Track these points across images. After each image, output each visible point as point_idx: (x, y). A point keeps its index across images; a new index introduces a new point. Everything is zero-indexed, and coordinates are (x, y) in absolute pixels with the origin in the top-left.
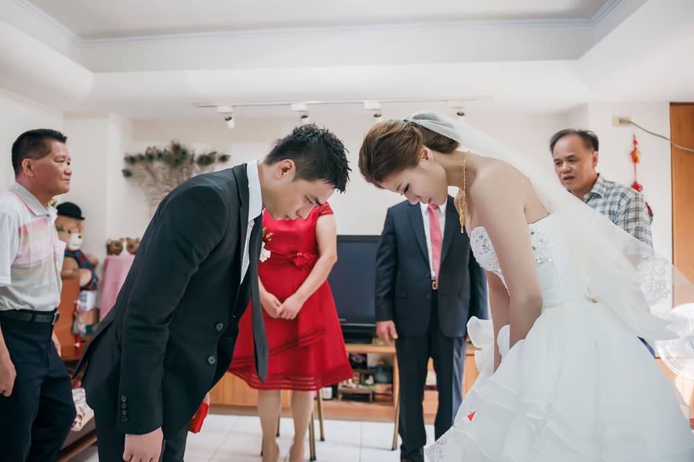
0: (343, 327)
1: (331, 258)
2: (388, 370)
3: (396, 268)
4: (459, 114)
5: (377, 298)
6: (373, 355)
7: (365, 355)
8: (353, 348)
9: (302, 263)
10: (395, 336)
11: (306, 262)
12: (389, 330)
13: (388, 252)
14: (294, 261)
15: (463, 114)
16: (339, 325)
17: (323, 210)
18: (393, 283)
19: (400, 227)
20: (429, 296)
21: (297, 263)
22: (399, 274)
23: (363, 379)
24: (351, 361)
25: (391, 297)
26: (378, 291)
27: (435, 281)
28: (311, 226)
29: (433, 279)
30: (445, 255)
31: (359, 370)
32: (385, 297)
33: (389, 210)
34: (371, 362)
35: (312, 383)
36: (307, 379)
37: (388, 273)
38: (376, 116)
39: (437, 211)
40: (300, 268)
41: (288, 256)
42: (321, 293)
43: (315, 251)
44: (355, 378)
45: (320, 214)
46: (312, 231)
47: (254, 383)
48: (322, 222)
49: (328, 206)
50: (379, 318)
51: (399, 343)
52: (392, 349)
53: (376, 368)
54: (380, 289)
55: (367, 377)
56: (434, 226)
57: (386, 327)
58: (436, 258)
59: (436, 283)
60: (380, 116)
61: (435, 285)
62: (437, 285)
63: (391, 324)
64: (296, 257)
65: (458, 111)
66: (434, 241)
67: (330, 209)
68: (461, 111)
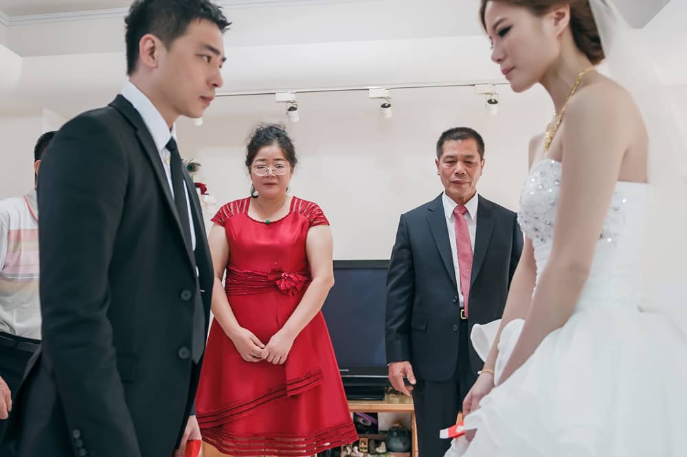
0: (345, 380)
1: (327, 281)
2: (405, 434)
3: (413, 292)
4: (490, 102)
5: (388, 332)
6: (385, 414)
7: (374, 415)
8: (358, 406)
9: (288, 287)
10: (413, 382)
11: (293, 284)
12: (405, 373)
13: (402, 272)
14: (278, 282)
15: (496, 102)
16: (341, 377)
17: (315, 219)
18: (409, 313)
19: (417, 238)
20: (456, 327)
21: (282, 286)
22: (417, 300)
23: (372, 447)
24: (356, 423)
25: (407, 331)
26: (390, 321)
27: (463, 308)
28: (299, 239)
29: (461, 305)
30: (476, 273)
31: (367, 434)
32: (400, 330)
33: (402, 216)
34: (383, 423)
35: (302, 446)
36: (296, 440)
37: (403, 300)
38: (384, 106)
39: (466, 217)
40: (285, 293)
41: (270, 278)
42: (313, 327)
43: (306, 273)
44: (362, 445)
45: (311, 225)
46: (301, 243)
47: (227, 446)
48: (314, 234)
49: (322, 214)
50: (392, 358)
51: (418, 393)
52: (409, 406)
53: (389, 432)
54: (393, 319)
55: (378, 443)
56: (462, 236)
57: (401, 371)
58: (465, 277)
59: (466, 310)
60: (389, 106)
61: (463, 313)
62: (466, 314)
63: (407, 365)
64: (281, 278)
65: (489, 97)
66: (462, 256)
67: (324, 218)
68: (494, 98)
